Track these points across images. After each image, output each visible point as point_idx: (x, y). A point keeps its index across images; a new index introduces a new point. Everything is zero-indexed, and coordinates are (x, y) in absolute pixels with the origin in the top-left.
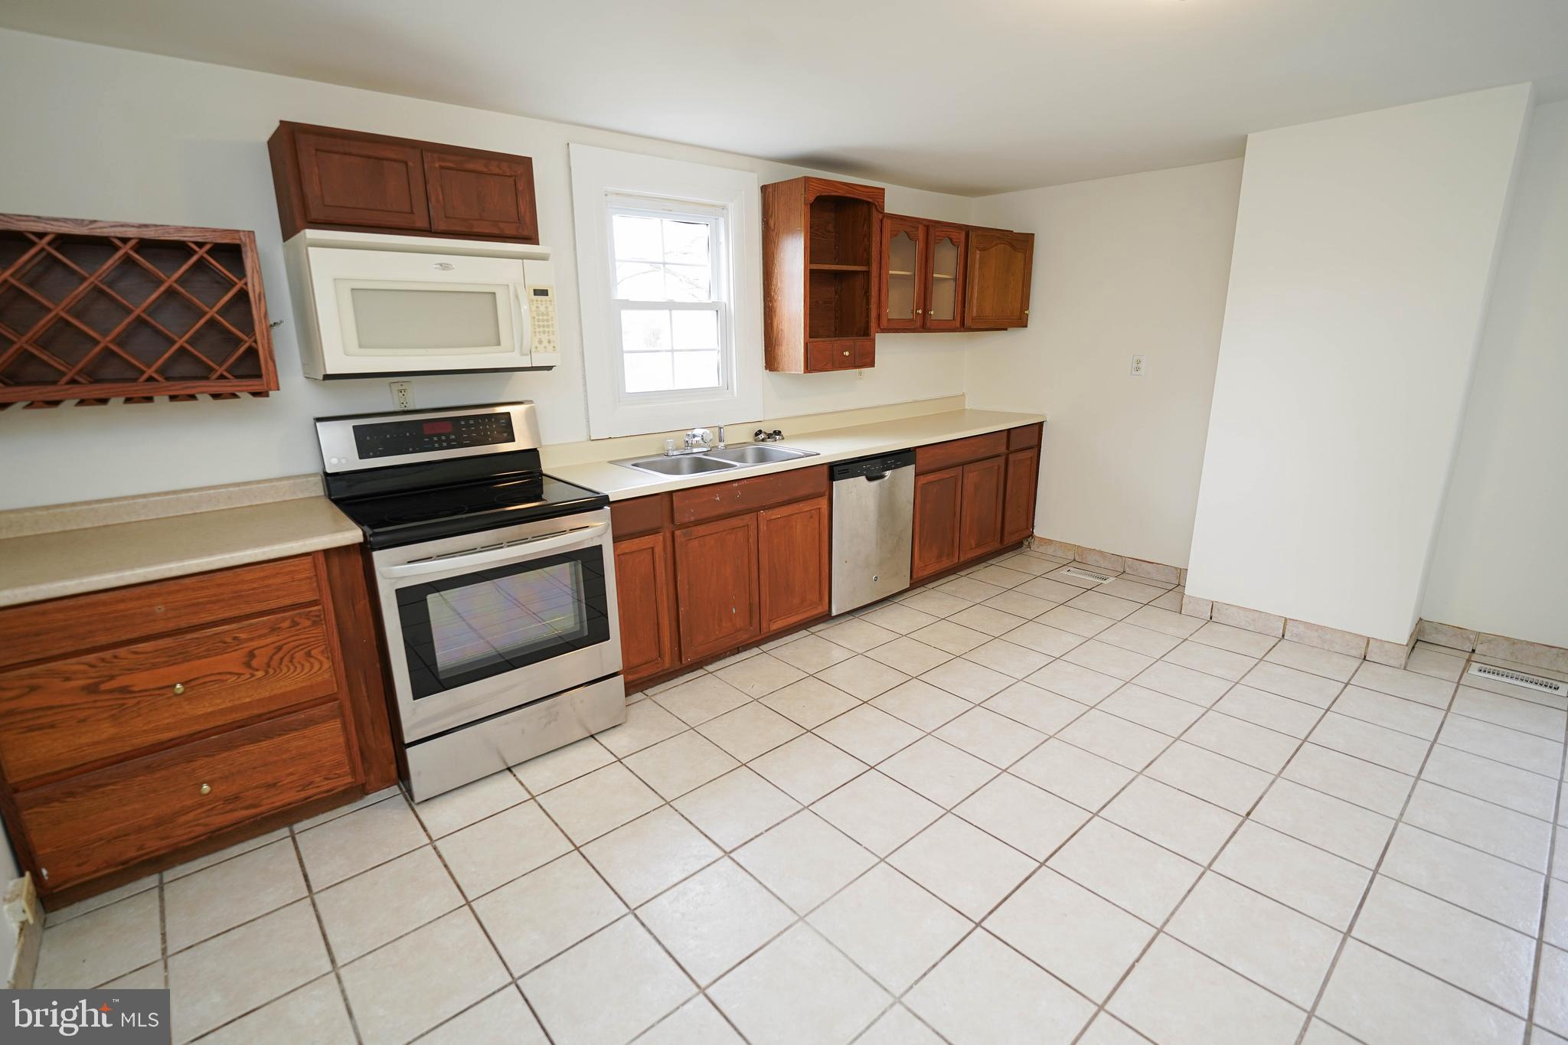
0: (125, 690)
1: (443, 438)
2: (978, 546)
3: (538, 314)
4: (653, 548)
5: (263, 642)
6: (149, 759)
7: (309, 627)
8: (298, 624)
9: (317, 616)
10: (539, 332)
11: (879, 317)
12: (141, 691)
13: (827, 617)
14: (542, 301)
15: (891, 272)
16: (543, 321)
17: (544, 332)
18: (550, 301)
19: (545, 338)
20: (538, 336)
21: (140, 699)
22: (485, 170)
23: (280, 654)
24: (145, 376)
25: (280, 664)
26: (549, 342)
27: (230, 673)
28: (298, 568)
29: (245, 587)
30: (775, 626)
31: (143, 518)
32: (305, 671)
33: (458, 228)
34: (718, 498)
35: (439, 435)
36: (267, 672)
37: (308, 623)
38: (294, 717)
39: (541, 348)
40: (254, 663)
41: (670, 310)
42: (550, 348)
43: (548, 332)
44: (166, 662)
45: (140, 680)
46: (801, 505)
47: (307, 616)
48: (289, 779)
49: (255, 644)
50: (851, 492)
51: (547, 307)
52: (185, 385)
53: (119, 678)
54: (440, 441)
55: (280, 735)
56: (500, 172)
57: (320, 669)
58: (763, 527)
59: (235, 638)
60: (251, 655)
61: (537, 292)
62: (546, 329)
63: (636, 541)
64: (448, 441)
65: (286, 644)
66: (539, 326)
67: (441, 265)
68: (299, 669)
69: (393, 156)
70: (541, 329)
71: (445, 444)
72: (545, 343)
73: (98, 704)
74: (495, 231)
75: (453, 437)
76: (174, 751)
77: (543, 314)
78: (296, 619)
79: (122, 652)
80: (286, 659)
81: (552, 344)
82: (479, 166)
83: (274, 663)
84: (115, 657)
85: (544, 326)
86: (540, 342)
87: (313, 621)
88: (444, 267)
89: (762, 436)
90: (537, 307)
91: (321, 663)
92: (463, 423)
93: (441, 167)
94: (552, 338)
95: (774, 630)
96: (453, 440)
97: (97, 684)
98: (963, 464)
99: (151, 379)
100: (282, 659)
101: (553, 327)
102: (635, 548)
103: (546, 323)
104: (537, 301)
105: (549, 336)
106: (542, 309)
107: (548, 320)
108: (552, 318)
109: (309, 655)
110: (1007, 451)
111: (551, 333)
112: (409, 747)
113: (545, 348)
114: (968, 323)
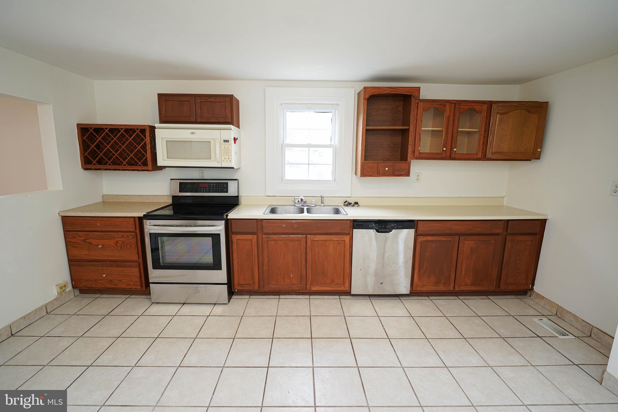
0: (90, 243)
1: (205, 189)
2: (472, 284)
3: (225, 149)
4: (252, 240)
5: (120, 239)
6: (94, 263)
7: (131, 238)
8: (129, 237)
9: (133, 236)
10: (225, 155)
11: (414, 152)
12: (93, 244)
13: (348, 293)
14: (226, 144)
15: (422, 129)
16: (227, 151)
17: (227, 155)
18: (230, 144)
19: (227, 157)
20: (224, 156)
21: (93, 246)
22: (214, 101)
23: (124, 244)
24: (123, 164)
25: (124, 247)
26: (228, 158)
27: (112, 246)
28: (129, 221)
29: (117, 223)
30: (314, 288)
31: (133, 201)
32: (130, 251)
33: (205, 121)
34: (284, 226)
35: (203, 188)
36: (121, 248)
37: (131, 237)
38: (126, 263)
39: (225, 160)
40: (118, 245)
41: (309, 148)
42: (229, 161)
43: (228, 155)
44: (99, 238)
45: (94, 241)
46: (332, 236)
47: (131, 235)
48: (124, 281)
49: (118, 239)
50: (365, 236)
51: (228, 146)
52: (131, 167)
53: (90, 240)
54: (203, 190)
55: (123, 267)
56: (220, 101)
57: (133, 252)
58: (309, 243)
59: (114, 237)
60: (117, 242)
61: (225, 141)
62: (228, 154)
63: (244, 236)
64: (206, 190)
65: (126, 241)
66: (225, 153)
67: (192, 133)
68: (128, 250)
69: (185, 100)
70: (226, 154)
71: (205, 191)
72: (227, 159)
73: (86, 245)
74: (217, 121)
75: (208, 189)
76: (99, 263)
77: (226, 149)
78: (128, 235)
79: (90, 233)
80: (125, 246)
81: (229, 160)
82: (213, 100)
83: (122, 246)
84: (89, 234)
85: (227, 153)
86: (225, 158)
87: (133, 237)
88: (193, 133)
89: (346, 203)
90: (225, 146)
91: (134, 250)
92: (212, 184)
93: (201, 102)
94: (229, 157)
95: (313, 290)
96: (207, 190)
97: (85, 240)
98: (460, 235)
99: (125, 165)
100: (124, 246)
101: (230, 153)
102: (243, 238)
103: (227, 152)
104: (225, 144)
105: (228, 156)
106: (226, 147)
107: (228, 151)
108: (230, 150)
109: (131, 246)
110: (505, 233)
111: (229, 156)
112: (151, 284)
113: (227, 160)
114: (489, 155)
